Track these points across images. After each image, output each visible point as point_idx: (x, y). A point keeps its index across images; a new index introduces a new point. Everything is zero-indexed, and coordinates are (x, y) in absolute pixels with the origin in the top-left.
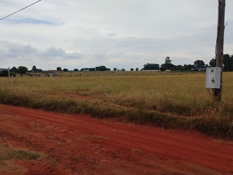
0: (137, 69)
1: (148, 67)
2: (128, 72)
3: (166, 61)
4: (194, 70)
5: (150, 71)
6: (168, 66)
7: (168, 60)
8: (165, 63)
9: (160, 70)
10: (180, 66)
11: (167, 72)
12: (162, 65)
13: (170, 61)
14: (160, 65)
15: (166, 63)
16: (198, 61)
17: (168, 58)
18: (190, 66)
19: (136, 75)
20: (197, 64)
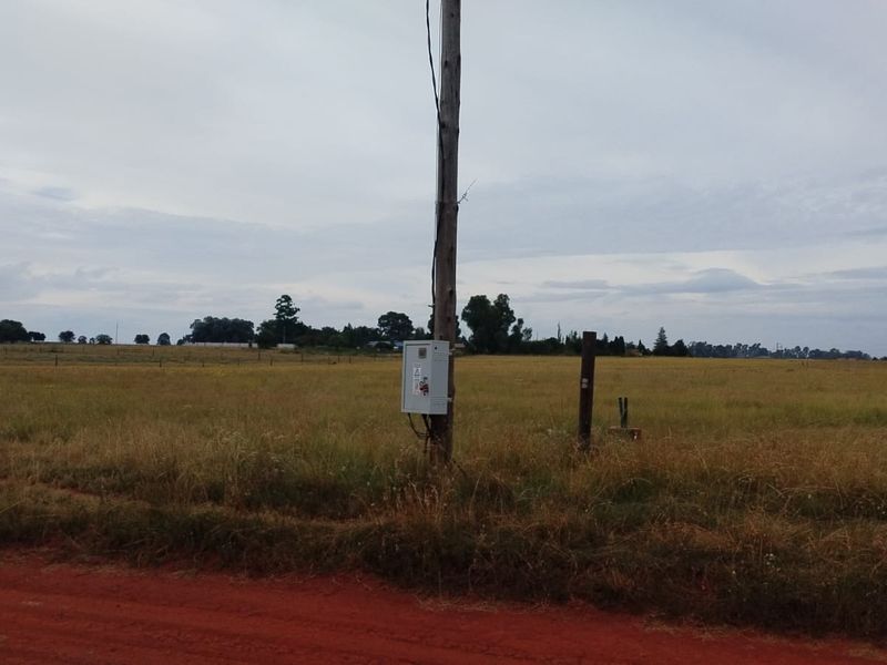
0: (164, 339)
1: (210, 330)
2: (124, 348)
3: (281, 310)
4: (377, 346)
5: (216, 348)
6: (286, 329)
7: (285, 307)
8: (274, 318)
9: (255, 345)
10: (329, 331)
11: (284, 351)
12: (265, 325)
13: (292, 312)
14: (257, 324)
15: (279, 316)
16: (391, 314)
17: (287, 298)
18: (363, 330)
19: (160, 362)
20: (387, 325)
